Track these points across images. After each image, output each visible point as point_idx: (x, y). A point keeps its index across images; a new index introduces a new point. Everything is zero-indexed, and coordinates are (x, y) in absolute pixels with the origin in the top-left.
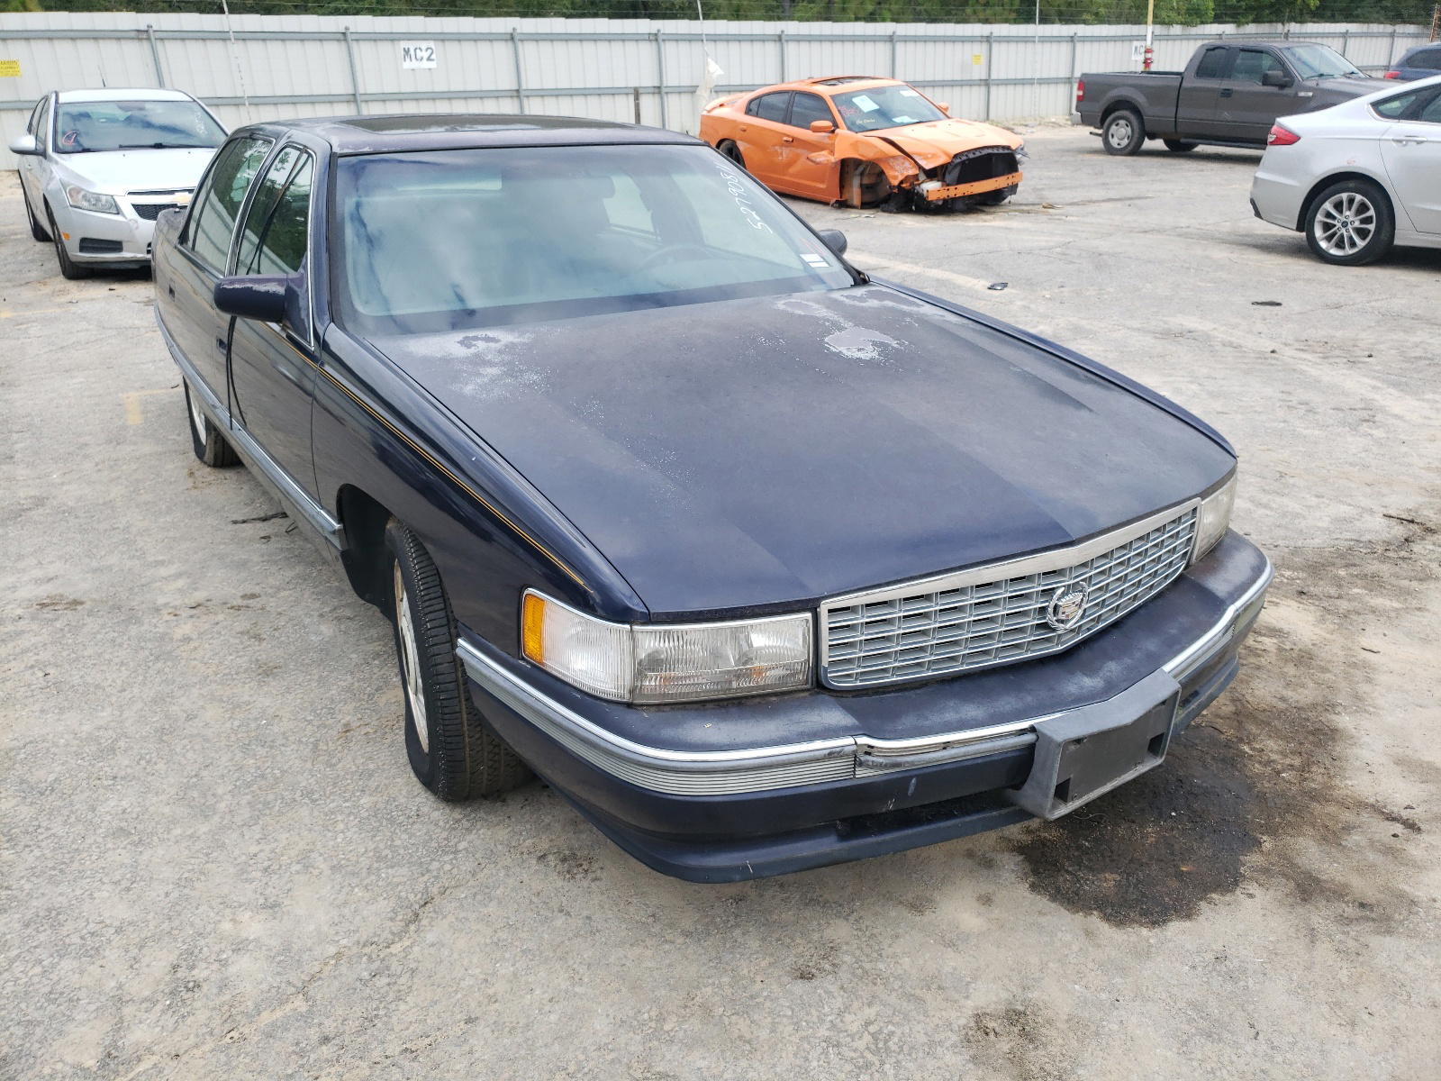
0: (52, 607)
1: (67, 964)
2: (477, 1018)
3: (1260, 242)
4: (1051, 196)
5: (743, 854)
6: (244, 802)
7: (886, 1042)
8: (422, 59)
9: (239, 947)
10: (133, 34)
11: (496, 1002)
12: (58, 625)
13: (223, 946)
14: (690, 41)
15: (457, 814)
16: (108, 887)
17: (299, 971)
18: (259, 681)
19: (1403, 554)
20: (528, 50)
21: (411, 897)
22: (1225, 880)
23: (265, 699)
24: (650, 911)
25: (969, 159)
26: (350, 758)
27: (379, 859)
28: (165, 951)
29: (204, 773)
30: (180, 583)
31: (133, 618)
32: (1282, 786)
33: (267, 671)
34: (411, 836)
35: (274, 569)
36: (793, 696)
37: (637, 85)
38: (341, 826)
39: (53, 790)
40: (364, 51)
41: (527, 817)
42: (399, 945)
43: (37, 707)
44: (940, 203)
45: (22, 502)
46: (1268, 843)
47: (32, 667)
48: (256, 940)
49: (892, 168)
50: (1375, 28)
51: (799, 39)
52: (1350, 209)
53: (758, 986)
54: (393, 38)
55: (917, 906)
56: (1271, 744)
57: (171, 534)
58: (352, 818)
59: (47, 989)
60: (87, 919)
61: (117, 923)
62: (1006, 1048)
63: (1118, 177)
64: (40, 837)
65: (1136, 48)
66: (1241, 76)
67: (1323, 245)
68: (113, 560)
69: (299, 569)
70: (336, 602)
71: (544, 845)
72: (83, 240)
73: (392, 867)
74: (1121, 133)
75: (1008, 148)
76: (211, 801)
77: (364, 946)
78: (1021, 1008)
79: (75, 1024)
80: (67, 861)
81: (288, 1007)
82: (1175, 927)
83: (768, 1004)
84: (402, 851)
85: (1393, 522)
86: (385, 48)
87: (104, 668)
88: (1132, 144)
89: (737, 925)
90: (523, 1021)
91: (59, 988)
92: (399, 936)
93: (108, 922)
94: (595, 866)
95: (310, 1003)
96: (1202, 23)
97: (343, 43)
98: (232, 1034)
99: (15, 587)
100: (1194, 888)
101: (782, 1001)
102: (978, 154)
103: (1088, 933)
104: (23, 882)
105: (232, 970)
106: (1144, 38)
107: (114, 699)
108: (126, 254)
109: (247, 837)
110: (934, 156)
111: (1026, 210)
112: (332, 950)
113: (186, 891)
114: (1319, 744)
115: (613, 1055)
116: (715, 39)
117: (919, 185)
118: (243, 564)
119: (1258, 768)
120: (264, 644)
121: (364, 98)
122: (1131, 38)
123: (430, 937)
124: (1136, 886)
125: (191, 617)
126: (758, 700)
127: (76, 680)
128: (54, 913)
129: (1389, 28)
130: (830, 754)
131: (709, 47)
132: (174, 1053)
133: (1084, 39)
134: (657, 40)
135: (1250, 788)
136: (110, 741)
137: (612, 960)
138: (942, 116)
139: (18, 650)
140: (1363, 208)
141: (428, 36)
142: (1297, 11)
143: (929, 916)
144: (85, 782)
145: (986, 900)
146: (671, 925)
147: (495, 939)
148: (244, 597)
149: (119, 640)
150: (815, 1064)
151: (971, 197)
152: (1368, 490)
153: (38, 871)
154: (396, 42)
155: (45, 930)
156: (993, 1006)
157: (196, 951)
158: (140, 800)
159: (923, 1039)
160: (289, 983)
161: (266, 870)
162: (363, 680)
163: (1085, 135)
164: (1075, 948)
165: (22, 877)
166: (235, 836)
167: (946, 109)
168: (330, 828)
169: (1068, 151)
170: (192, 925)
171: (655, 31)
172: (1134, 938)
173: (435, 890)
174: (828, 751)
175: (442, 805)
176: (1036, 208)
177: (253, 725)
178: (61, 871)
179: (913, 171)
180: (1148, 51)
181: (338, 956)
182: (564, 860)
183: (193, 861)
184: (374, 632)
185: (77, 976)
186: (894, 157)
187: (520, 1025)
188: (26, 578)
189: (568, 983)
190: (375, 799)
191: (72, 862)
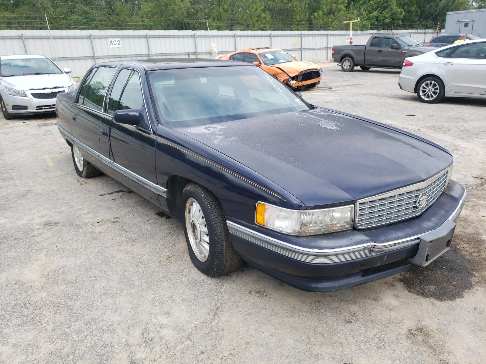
0: (49, 225)
1: (105, 336)
2: (249, 343)
3: (401, 97)
4: (331, 85)
5: (334, 283)
6: (143, 282)
7: (383, 340)
8: (116, 44)
9: (162, 326)
10: (16, 37)
11: (253, 337)
12: (54, 230)
13: (156, 326)
14: (205, 37)
15: (216, 281)
16: (109, 311)
17: (184, 333)
18: (131, 244)
19: (482, 188)
20: (152, 41)
21: (212, 308)
22: (468, 286)
23: (136, 249)
24: (292, 306)
25: (305, 73)
26: (173, 266)
27: (197, 296)
28: (137, 329)
29: (126, 274)
30: (90, 215)
31: (78, 227)
32: (473, 258)
33: (133, 241)
34: (204, 288)
35: (121, 209)
36: (346, 232)
37: (188, 52)
38: (179, 287)
39: (76, 282)
40: (96, 42)
41: (240, 280)
42: (214, 322)
43: (58, 256)
44: (296, 88)
45: (23, 192)
46: (476, 274)
47: (51, 244)
48: (166, 324)
49: (280, 77)
50: (420, 31)
51: (240, 36)
52: (431, 86)
53: (335, 327)
54: (106, 37)
55: (376, 299)
56: (465, 245)
57: (80, 200)
58: (182, 284)
59: (102, 344)
60: (107, 321)
61: (117, 322)
62: (421, 339)
63: (349, 78)
64: (79, 297)
65: (347, 38)
66: (384, 46)
67: (423, 97)
68: (63, 209)
69: (130, 209)
70: (147, 218)
71: (249, 289)
72: (13, 106)
73: (202, 299)
74: (347, 65)
75: (317, 69)
76: (132, 282)
77: (203, 323)
78: (421, 327)
79: (116, 354)
80: (92, 304)
81: (185, 344)
82: (458, 300)
83: (341, 331)
84: (203, 294)
85: (476, 179)
86: (103, 41)
87: (76, 243)
88: (351, 68)
89: (321, 309)
90: (265, 343)
91: (106, 343)
92: (213, 319)
93: (114, 321)
94: (268, 294)
95: (192, 342)
96: (367, 30)
97: (89, 39)
98: (170, 353)
99: (33, 219)
100: (459, 288)
101: (345, 330)
102: (308, 72)
103: (433, 304)
104: (79, 311)
105: (162, 334)
106: (349, 35)
107: (84, 253)
108: (29, 110)
109: (149, 293)
110: (294, 72)
111: (324, 89)
112: (193, 326)
113: (136, 311)
114: (479, 244)
115: (298, 350)
116: (213, 36)
117: (289, 82)
118: (110, 208)
119: (464, 253)
120: (128, 233)
121: (97, 57)
122: (345, 35)
123: (224, 319)
124: (441, 289)
125: (99, 225)
126: (336, 234)
127: (68, 247)
128: (94, 320)
129: (424, 31)
130: (364, 248)
131: (211, 39)
132: (153, 360)
133: (331, 35)
134: (194, 37)
135: (464, 259)
136: (89, 266)
137: (286, 322)
138: (294, 60)
139: (43, 239)
140: (435, 85)
141: (118, 37)
142: (396, 26)
143: (380, 302)
144: (86, 279)
145: (397, 296)
146: (300, 310)
147: (245, 318)
148: (114, 218)
149: (77, 234)
150: (363, 348)
151: (306, 85)
152: (464, 169)
153: (83, 307)
154: (107, 39)
155: (93, 325)
156: (412, 327)
157: (148, 329)
158: (107, 283)
159: (394, 338)
160: (183, 336)
161: (160, 302)
162: (167, 242)
163: (336, 66)
164: (430, 309)
165: (78, 309)
166: (145, 293)
167: (295, 57)
168: (176, 288)
169: (330, 71)
170: (143, 321)
171: (193, 34)
172: (447, 304)
173: (219, 305)
174: (364, 247)
175: (211, 279)
176: (326, 88)
177: (136, 258)
178: (91, 307)
179: (287, 77)
180: (351, 39)
181: (195, 327)
182: (257, 293)
183: (134, 301)
184: (164, 227)
185: (111, 339)
186: (281, 73)
187: (264, 344)
188: (35, 216)
189: (274, 330)
190: (187, 278)
191: (93, 304)
